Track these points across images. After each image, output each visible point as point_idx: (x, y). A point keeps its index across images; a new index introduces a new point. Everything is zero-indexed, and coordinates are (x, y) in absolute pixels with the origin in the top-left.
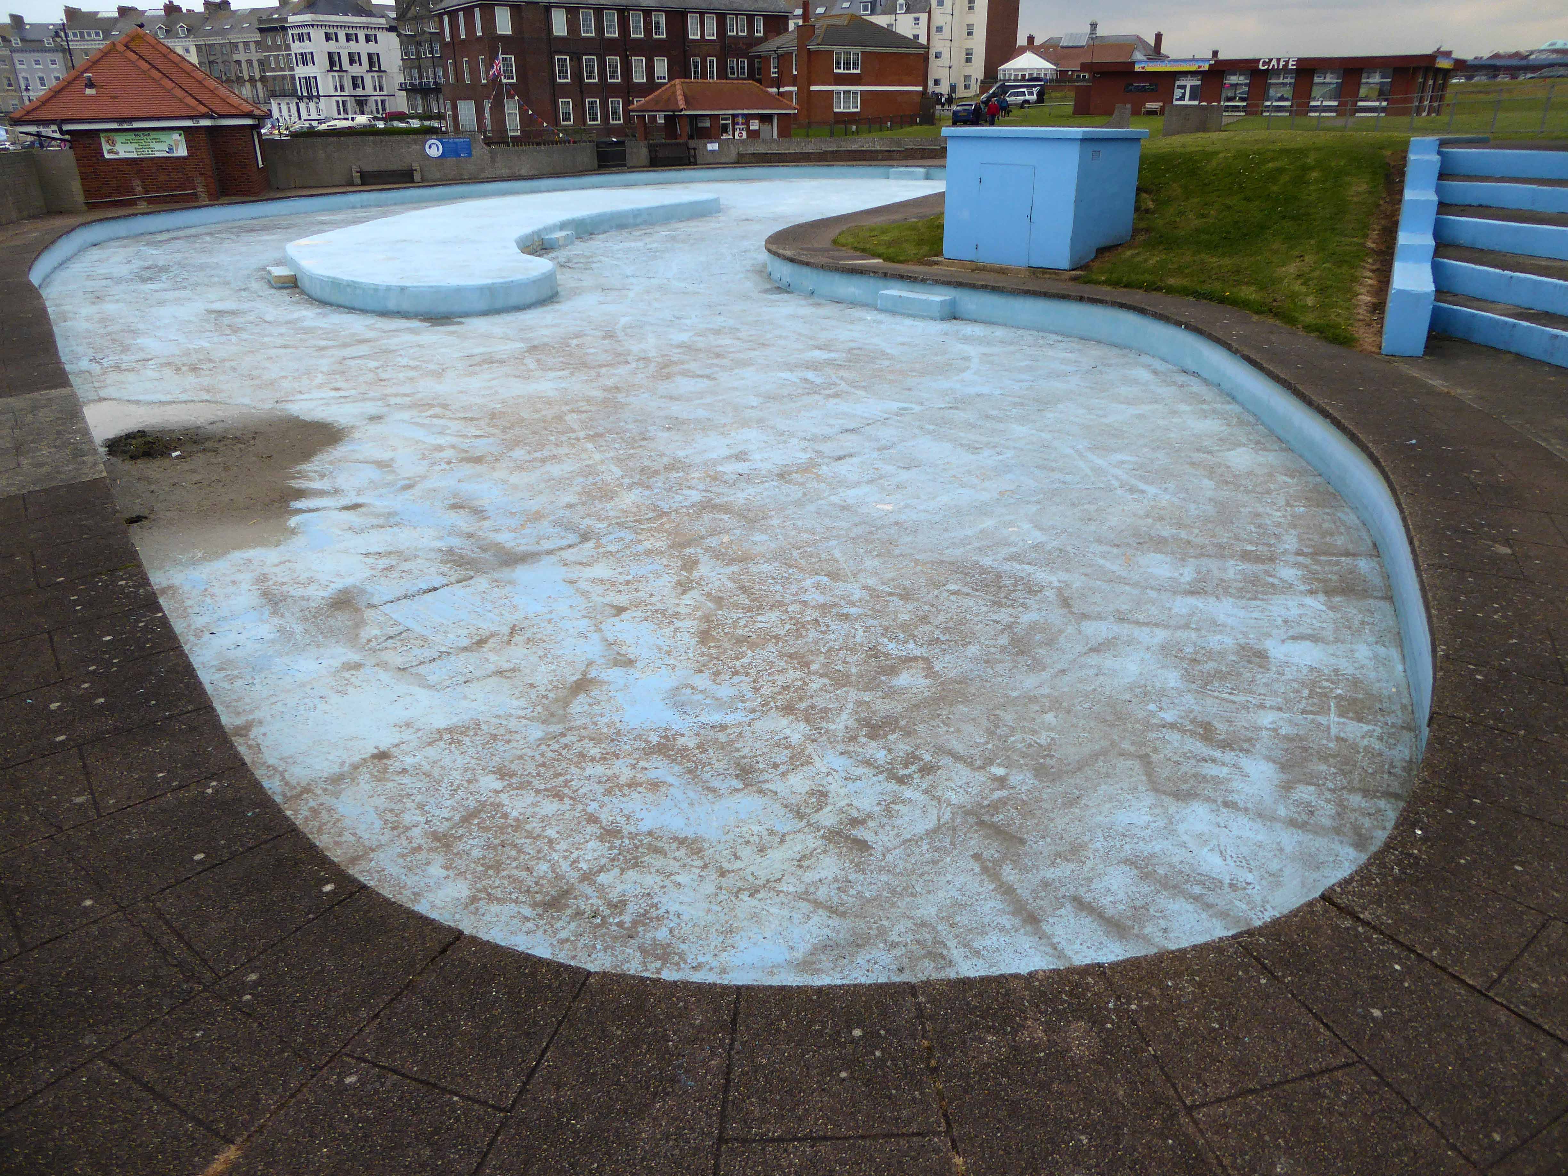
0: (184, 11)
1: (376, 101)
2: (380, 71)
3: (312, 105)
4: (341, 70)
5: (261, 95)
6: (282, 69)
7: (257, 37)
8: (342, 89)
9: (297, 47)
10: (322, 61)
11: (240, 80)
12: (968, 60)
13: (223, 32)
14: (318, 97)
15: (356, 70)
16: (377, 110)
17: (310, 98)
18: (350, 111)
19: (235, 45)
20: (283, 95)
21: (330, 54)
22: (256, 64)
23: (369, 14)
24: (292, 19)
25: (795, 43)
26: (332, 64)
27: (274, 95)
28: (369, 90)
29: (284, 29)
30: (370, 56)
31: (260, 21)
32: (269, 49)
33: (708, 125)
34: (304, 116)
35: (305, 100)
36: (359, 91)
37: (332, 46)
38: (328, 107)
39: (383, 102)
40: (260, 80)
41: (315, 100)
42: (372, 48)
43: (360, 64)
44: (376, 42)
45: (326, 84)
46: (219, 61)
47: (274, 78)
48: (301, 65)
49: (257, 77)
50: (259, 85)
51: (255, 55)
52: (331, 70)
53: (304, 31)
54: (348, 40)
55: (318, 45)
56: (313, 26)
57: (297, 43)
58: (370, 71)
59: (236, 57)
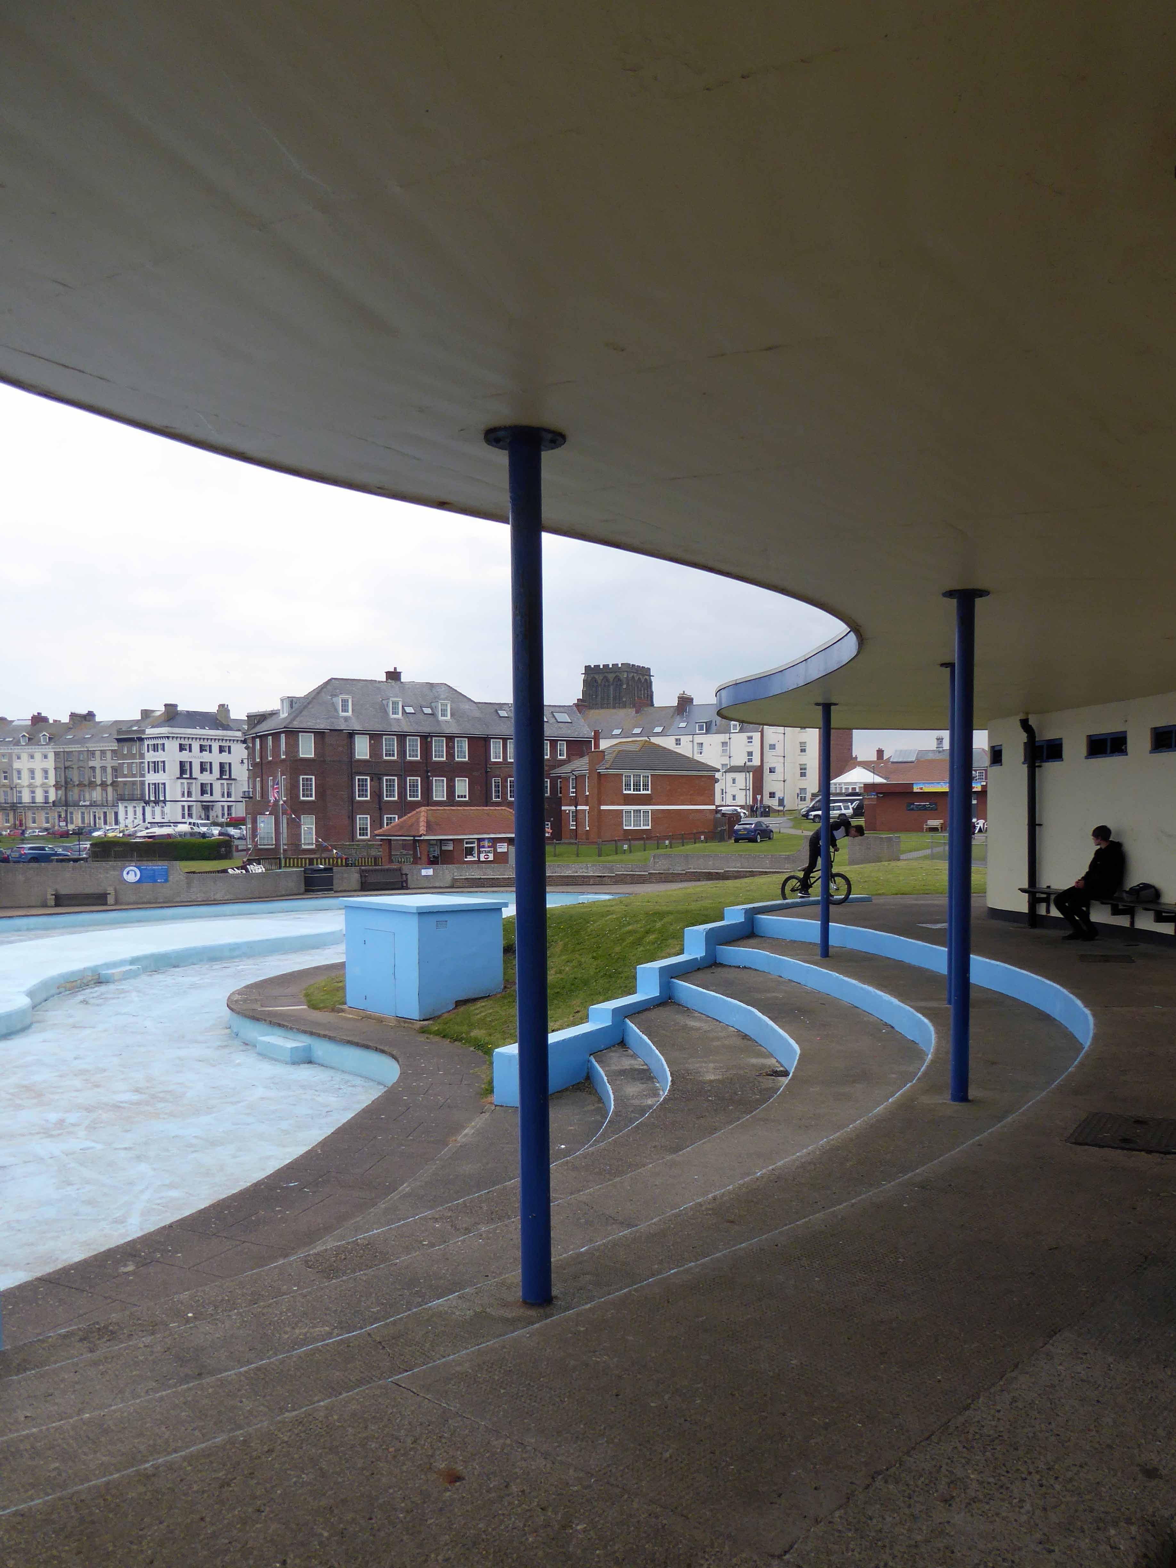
0: (51, 721)
1: (223, 807)
2: (230, 779)
3: (158, 809)
4: (191, 778)
5: (110, 798)
6: (134, 776)
7: (115, 746)
8: (189, 794)
9: (151, 756)
10: (173, 769)
11: (92, 785)
12: (803, 775)
13: (83, 741)
14: (164, 802)
15: (206, 778)
16: (223, 815)
17: (157, 802)
18: (194, 816)
19: (93, 753)
20: (132, 799)
21: (182, 764)
22: (109, 770)
23: (226, 727)
24: (150, 731)
25: (587, 767)
26: (182, 771)
27: (122, 799)
28: (217, 796)
29: (141, 740)
30: (222, 765)
31: (119, 732)
32: (124, 757)
33: (451, 848)
34: (149, 818)
35: (152, 804)
36: (207, 797)
37: (185, 756)
38: (172, 812)
39: (229, 807)
40: (112, 784)
41: (161, 804)
42: (225, 758)
43: (211, 772)
44: (229, 752)
45: (174, 789)
46: (75, 767)
47: (125, 783)
48: (152, 772)
49: (109, 782)
50: (110, 789)
51: (109, 762)
52: (181, 777)
53: (160, 742)
54: (201, 751)
55: (171, 755)
56: (168, 737)
57: (151, 752)
58: (221, 778)
59: (91, 764)
